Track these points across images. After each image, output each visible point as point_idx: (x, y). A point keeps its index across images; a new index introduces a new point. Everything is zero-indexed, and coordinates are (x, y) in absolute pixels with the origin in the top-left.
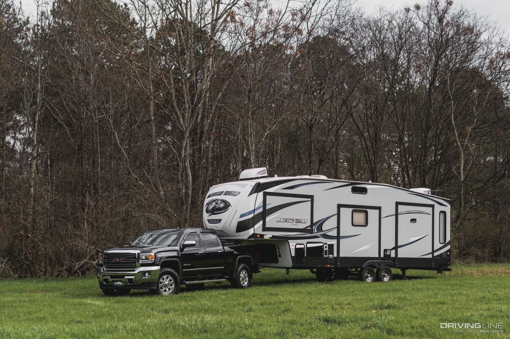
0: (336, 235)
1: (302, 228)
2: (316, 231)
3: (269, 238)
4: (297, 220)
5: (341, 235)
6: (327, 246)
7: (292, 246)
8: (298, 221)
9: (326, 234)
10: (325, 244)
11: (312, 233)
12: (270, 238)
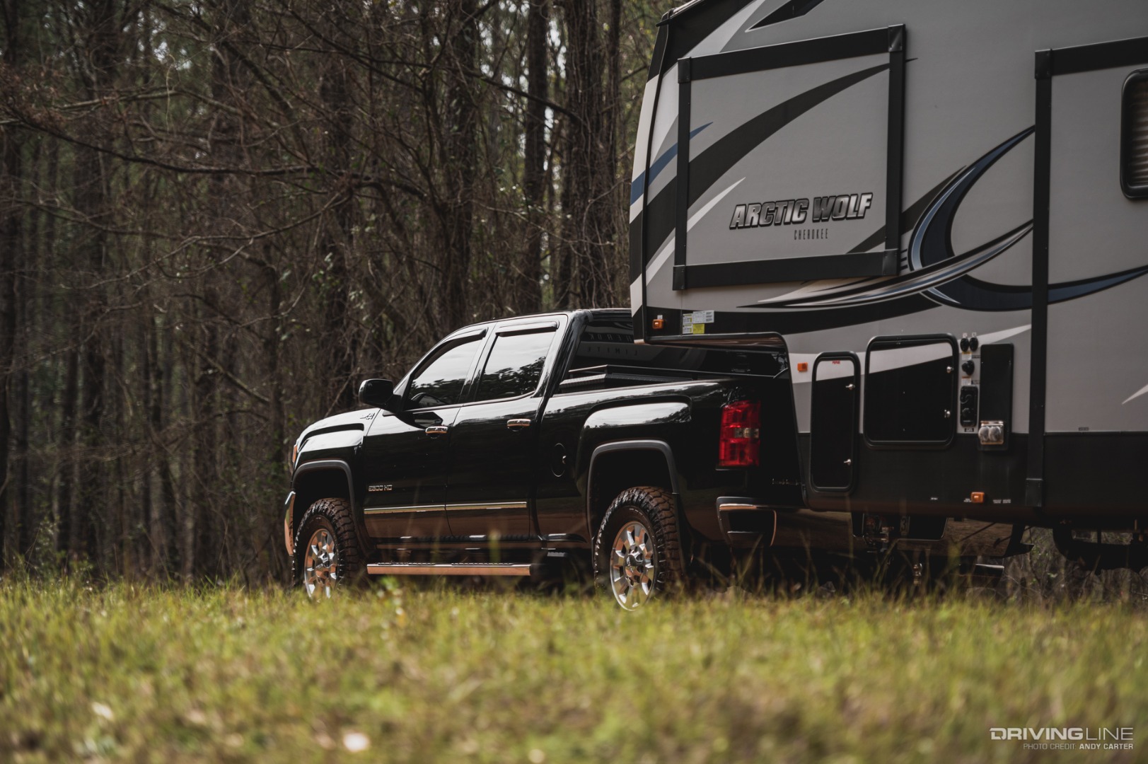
0: (1023, 277)
1: (843, 250)
2: (918, 266)
3: (700, 332)
4: (819, 201)
5: (1053, 279)
6: (977, 363)
7: (803, 367)
8: (828, 209)
9: (972, 274)
10: (965, 345)
11: (897, 279)
12: (708, 328)
